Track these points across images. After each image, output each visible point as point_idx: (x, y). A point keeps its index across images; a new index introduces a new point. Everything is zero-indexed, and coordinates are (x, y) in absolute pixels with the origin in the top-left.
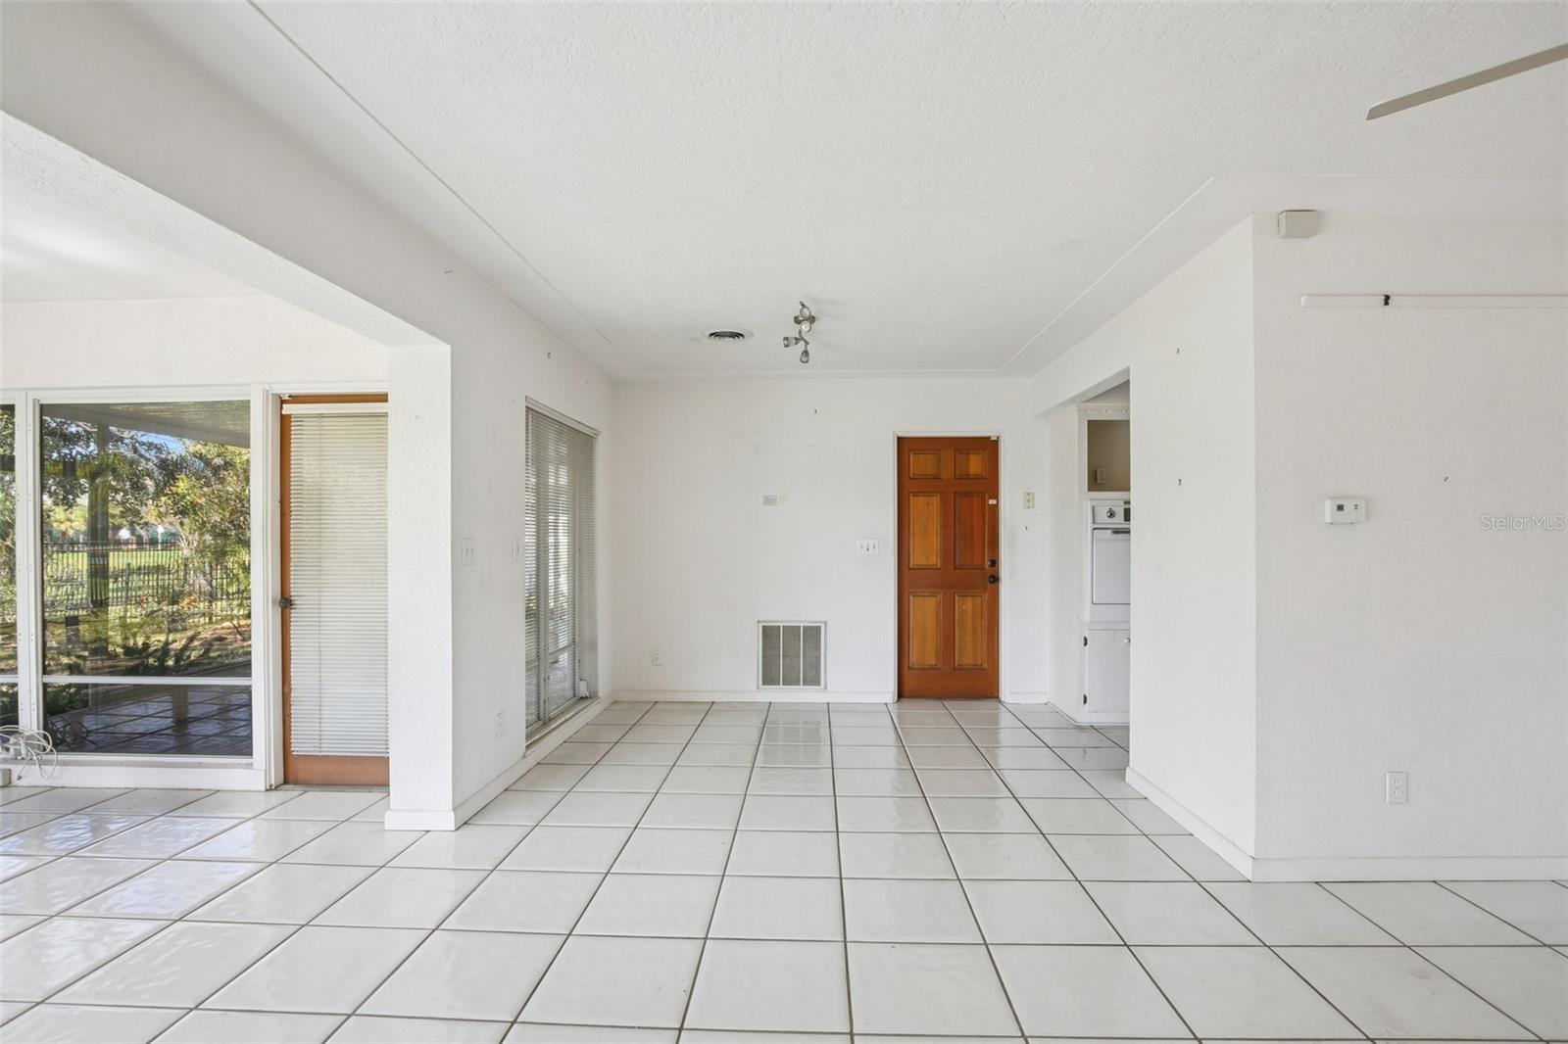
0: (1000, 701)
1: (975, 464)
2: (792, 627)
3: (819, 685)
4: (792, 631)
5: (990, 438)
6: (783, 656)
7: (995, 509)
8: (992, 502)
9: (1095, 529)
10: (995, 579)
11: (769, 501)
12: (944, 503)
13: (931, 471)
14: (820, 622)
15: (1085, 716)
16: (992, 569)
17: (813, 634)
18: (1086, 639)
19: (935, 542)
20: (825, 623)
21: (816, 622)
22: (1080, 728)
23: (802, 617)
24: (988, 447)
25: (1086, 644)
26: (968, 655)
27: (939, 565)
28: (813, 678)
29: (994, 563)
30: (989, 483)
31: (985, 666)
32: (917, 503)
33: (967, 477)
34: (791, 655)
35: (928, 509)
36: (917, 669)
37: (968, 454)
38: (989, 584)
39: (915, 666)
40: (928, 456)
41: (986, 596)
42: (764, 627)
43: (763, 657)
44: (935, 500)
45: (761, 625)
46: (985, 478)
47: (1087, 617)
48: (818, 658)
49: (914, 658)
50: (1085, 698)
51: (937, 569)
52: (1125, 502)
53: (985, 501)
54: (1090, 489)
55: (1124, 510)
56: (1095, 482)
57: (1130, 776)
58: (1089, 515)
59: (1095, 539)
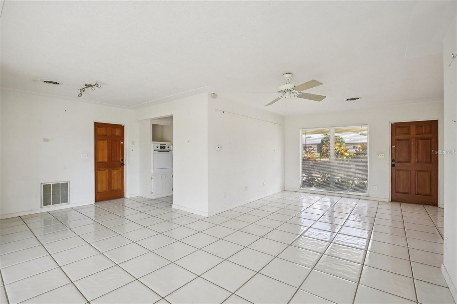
0: (125, 198)
1: (117, 132)
2: (57, 184)
3: (67, 202)
4: (56, 186)
5: (121, 125)
6: (52, 195)
7: (123, 145)
8: (122, 143)
9: (154, 151)
10: (123, 164)
11: (45, 140)
12: (108, 143)
13: (104, 133)
14: (67, 181)
15: (152, 197)
16: (122, 162)
17: (65, 186)
18: (152, 178)
19: (105, 154)
20: (69, 181)
21: (66, 181)
22: (151, 200)
23: (60, 180)
24: (121, 128)
25: (152, 179)
26: (115, 186)
27: (107, 161)
28: (65, 200)
29: (123, 160)
30: (121, 138)
31: (120, 189)
32: (100, 142)
33: (115, 135)
34: (56, 193)
35: (104, 144)
36: (100, 192)
37: (115, 129)
38: (121, 166)
39: (99, 192)
40: (103, 129)
41: (121, 169)
42: (43, 185)
43: (44, 196)
44: (106, 142)
45: (42, 185)
46: (120, 136)
47: (152, 172)
48: (67, 193)
49: (99, 189)
50: (152, 192)
51: (106, 162)
52: (161, 144)
53: (120, 143)
54: (153, 141)
55: (161, 146)
56: (154, 139)
57: (173, 206)
58: (153, 147)
59: (154, 153)
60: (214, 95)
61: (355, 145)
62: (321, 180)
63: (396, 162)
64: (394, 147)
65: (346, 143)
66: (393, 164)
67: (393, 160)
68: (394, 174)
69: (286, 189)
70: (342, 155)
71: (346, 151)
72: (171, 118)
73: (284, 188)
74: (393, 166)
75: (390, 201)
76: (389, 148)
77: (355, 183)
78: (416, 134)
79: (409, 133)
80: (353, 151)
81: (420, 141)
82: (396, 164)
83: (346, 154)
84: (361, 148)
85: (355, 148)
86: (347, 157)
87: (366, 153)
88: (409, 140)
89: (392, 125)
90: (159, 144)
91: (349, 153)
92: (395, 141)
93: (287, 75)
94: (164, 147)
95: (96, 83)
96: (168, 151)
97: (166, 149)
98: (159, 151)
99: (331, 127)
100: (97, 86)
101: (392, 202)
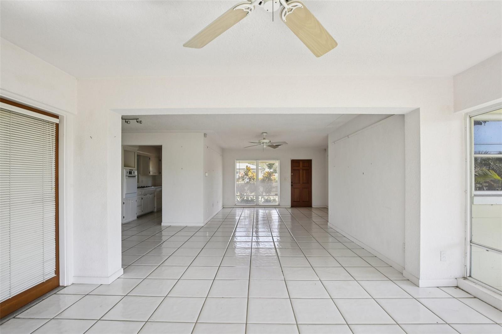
9: (126, 176)
18: (124, 203)
52: (130, 170)
55: (129, 172)
56: (126, 165)
57: (163, 224)
58: (125, 173)
59: (126, 179)
60: (205, 135)
64: (292, 174)
67: (292, 182)
68: (292, 191)
69: (224, 207)
74: (292, 185)
75: (291, 206)
76: (290, 175)
78: (303, 167)
79: (299, 166)
81: (304, 171)
88: (299, 170)
89: (291, 160)
90: (128, 169)
92: (293, 170)
93: (265, 134)
94: (131, 172)
95: (137, 119)
96: (134, 177)
97: (133, 175)
98: (128, 176)
99: (256, 160)
100: (126, 122)
101: (292, 208)
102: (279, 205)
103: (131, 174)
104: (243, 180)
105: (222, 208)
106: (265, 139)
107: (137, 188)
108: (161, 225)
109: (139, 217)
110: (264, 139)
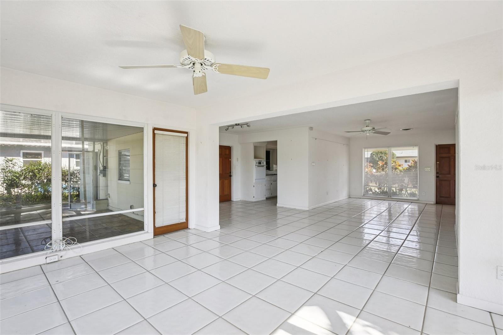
0: (232, 201)
1: (227, 152)
5: (230, 146)
8: (230, 160)
10: (231, 176)
12: (222, 160)
15: (254, 200)
16: (230, 174)
18: (254, 186)
22: (253, 202)
24: (229, 148)
26: (226, 192)
29: (230, 172)
31: (229, 194)
33: (226, 154)
37: (226, 150)
38: (229, 177)
46: (229, 155)
47: (254, 182)
50: (254, 197)
53: (229, 160)
54: (255, 158)
55: (259, 162)
56: (255, 157)
57: (278, 205)
58: (255, 163)
59: (256, 167)
60: (311, 128)
61: (406, 159)
62: (378, 191)
63: (440, 174)
64: (438, 163)
65: (397, 157)
66: (437, 175)
67: (437, 173)
68: (438, 184)
69: (351, 196)
70: (396, 169)
71: (400, 166)
72: (275, 143)
73: (350, 195)
74: (437, 177)
75: (435, 203)
76: (434, 164)
77: (408, 193)
79: (449, 153)
80: (406, 166)
82: (440, 176)
83: (400, 168)
84: (413, 163)
85: (407, 162)
86: (401, 171)
87: (417, 167)
88: (449, 157)
89: (436, 146)
90: (258, 160)
91: (402, 167)
92: (439, 158)
93: (368, 121)
94: (261, 162)
95: (247, 124)
96: (263, 166)
97: (262, 164)
98: (258, 166)
99: (388, 147)
100: (247, 126)
101: (437, 204)
102: (418, 200)
103: (261, 164)
104: (383, 169)
105: (347, 197)
106: (369, 126)
107: (265, 175)
108: (276, 205)
109: (267, 199)
110: (367, 126)
